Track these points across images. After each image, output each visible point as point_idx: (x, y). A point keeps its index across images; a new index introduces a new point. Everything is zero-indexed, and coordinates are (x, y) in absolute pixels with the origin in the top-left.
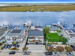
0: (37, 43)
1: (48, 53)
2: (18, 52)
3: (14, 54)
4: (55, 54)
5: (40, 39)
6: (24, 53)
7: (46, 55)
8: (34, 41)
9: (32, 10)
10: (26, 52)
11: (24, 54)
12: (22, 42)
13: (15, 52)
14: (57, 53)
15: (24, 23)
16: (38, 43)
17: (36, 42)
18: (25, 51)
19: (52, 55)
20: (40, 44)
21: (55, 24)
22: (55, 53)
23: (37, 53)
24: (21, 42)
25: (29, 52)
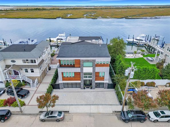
0: (88, 85)
1: (130, 116)
2: (21, 113)
3: (5, 120)
4: (156, 118)
5: (98, 69)
6: (42, 117)
7: (124, 121)
8: (77, 75)
9: (69, 15)
10: (52, 112)
11: (43, 121)
12: (40, 82)
13: (9, 112)
14: (163, 113)
16: (91, 84)
17: (85, 81)
18: (45, 109)
19: (145, 120)
20: (98, 85)
22: (157, 114)
23: (90, 115)
24: (34, 82)
25: (60, 113)
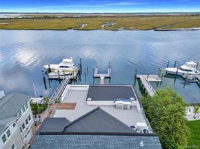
9: (83, 26)
15: (47, 67)
21: (173, 70)
